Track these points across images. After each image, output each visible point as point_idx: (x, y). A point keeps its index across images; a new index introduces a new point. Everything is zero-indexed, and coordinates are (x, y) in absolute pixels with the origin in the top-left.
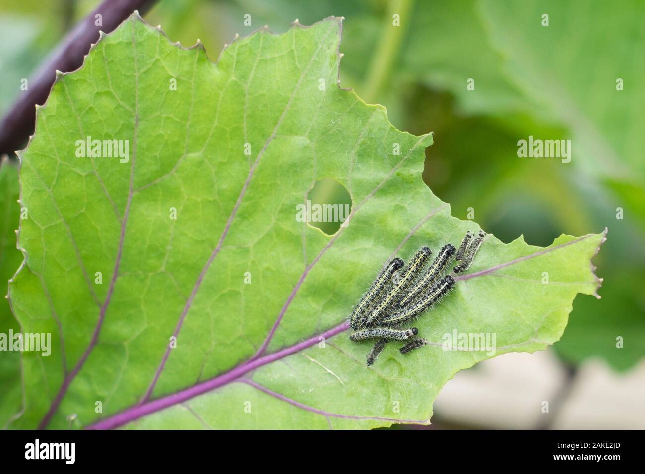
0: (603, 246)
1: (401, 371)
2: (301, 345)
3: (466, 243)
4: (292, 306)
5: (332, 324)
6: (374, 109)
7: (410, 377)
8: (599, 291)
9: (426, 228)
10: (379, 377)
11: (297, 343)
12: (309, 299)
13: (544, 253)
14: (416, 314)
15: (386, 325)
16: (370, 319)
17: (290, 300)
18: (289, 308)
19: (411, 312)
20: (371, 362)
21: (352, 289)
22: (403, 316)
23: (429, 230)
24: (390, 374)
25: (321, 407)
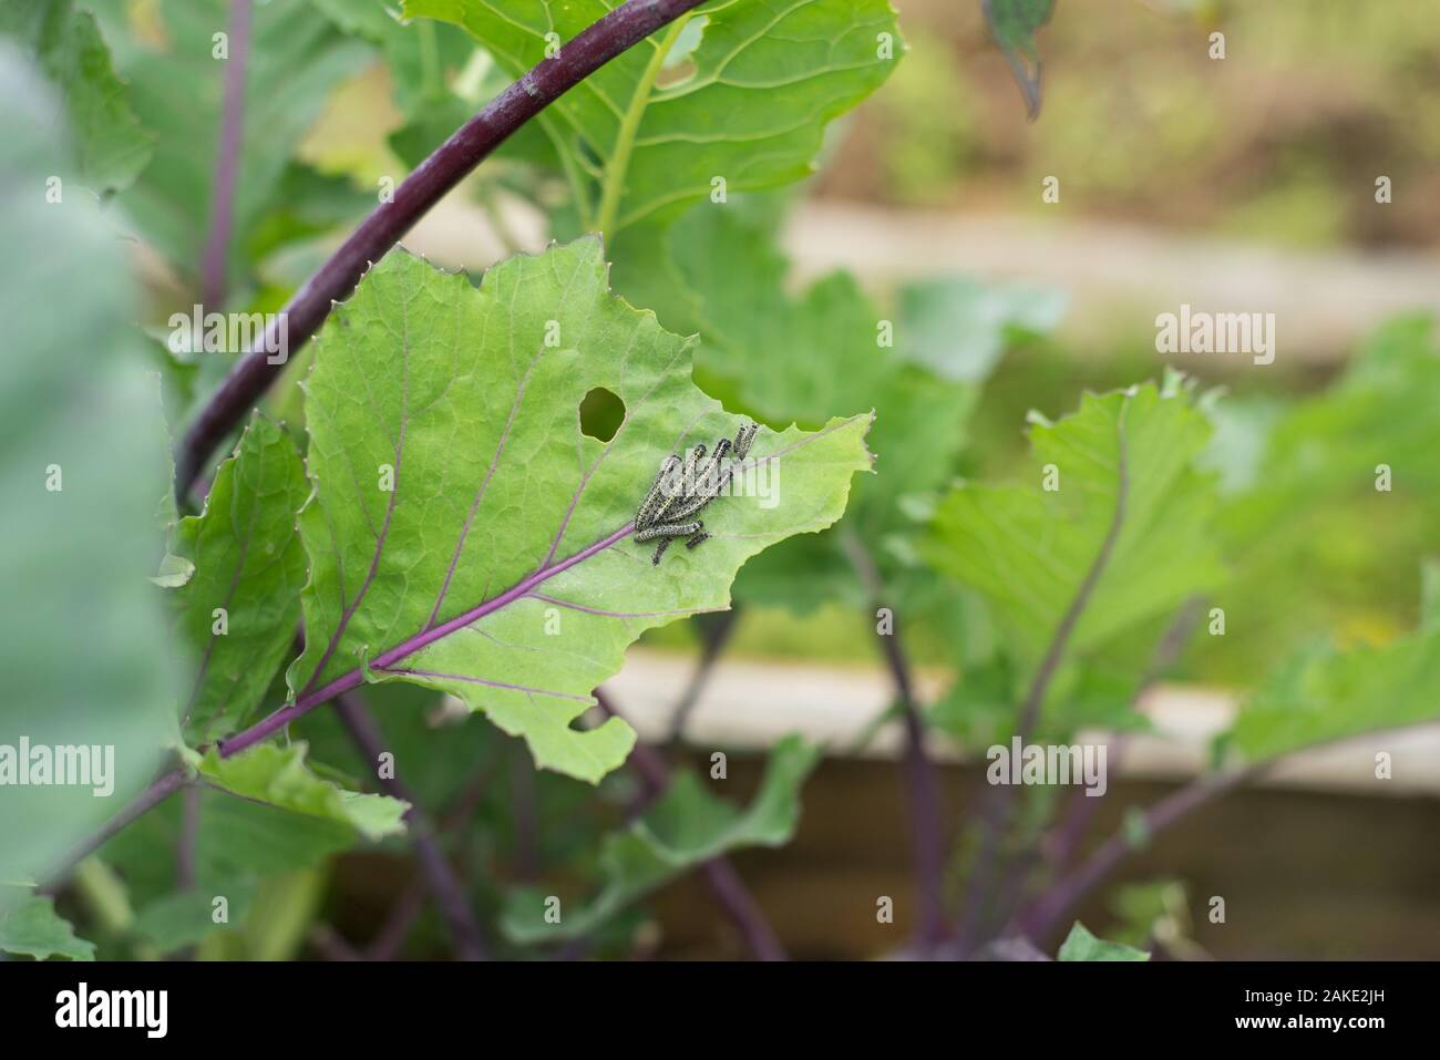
0: (873, 424)
1: (688, 567)
2: (585, 553)
3: (740, 436)
4: (575, 515)
5: (615, 529)
6: (643, 314)
7: (698, 570)
8: (874, 466)
9: (701, 425)
10: (667, 575)
11: (581, 551)
12: (591, 507)
13: (817, 437)
14: (699, 509)
15: (671, 522)
16: (657, 516)
17: (571, 510)
18: (570, 518)
19: (695, 506)
20: (656, 561)
21: (634, 493)
22: (687, 511)
23: (703, 428)
24: (678, 570)
25: (614, 609)
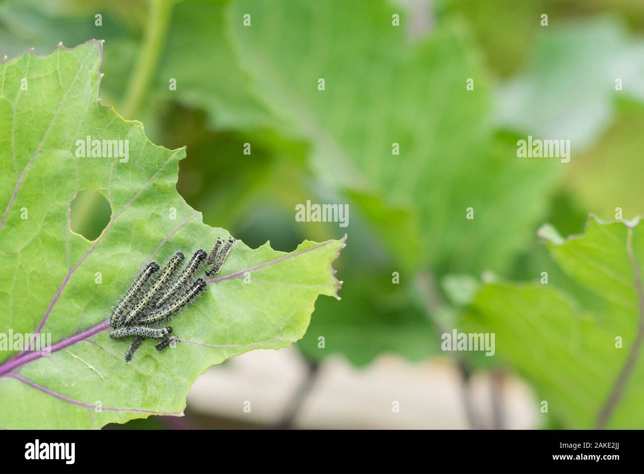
0: (342, 251)
1: (157, 367)
2: (65, 342)
3: (216, 249)
4: (56, 307)
5: (93, 323)
6: (132, 125)
7: (165, 372)
8: (339, 293)
9: (180, 234)
10: (137, 372)
11: (61, 341)
12: (72, 300)
13: (289, 257)
14: (170, 314)
15: (143, 324)
16: (128, 318)
17: (55, 301)
18: (54, 309)
19: (166, 312)
20: (129, 358)
21: (112, 291)
22: (158, 316)
23: (183, 237)
24: (147, 369)
25: (83, 400)
